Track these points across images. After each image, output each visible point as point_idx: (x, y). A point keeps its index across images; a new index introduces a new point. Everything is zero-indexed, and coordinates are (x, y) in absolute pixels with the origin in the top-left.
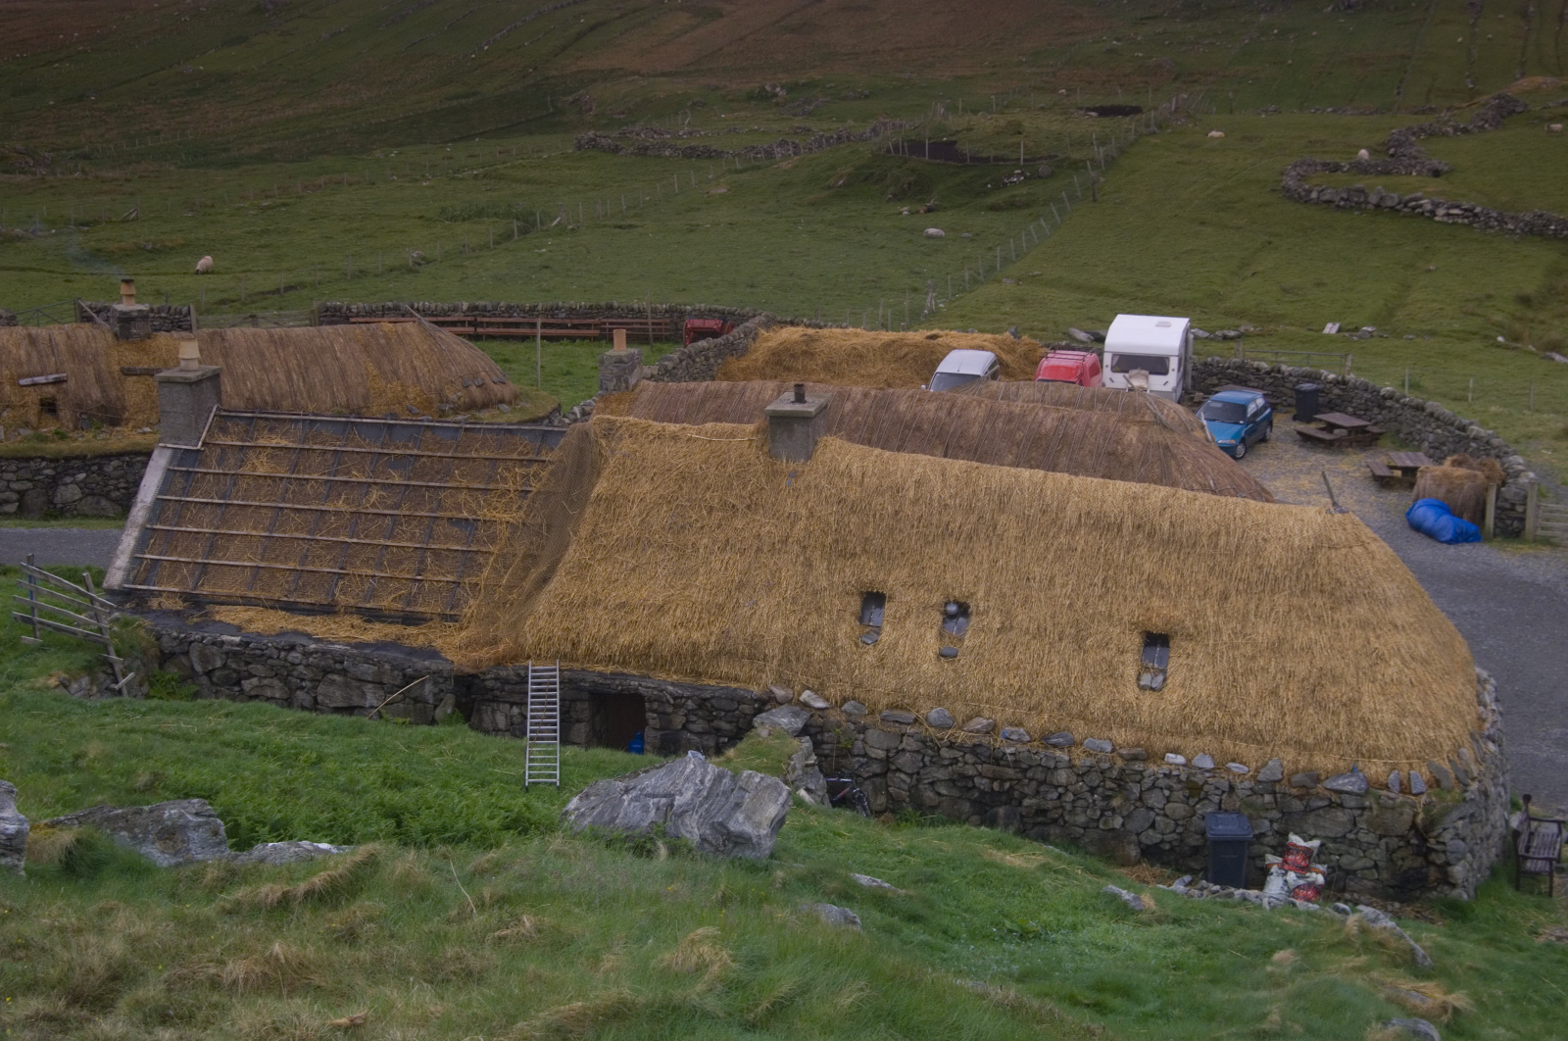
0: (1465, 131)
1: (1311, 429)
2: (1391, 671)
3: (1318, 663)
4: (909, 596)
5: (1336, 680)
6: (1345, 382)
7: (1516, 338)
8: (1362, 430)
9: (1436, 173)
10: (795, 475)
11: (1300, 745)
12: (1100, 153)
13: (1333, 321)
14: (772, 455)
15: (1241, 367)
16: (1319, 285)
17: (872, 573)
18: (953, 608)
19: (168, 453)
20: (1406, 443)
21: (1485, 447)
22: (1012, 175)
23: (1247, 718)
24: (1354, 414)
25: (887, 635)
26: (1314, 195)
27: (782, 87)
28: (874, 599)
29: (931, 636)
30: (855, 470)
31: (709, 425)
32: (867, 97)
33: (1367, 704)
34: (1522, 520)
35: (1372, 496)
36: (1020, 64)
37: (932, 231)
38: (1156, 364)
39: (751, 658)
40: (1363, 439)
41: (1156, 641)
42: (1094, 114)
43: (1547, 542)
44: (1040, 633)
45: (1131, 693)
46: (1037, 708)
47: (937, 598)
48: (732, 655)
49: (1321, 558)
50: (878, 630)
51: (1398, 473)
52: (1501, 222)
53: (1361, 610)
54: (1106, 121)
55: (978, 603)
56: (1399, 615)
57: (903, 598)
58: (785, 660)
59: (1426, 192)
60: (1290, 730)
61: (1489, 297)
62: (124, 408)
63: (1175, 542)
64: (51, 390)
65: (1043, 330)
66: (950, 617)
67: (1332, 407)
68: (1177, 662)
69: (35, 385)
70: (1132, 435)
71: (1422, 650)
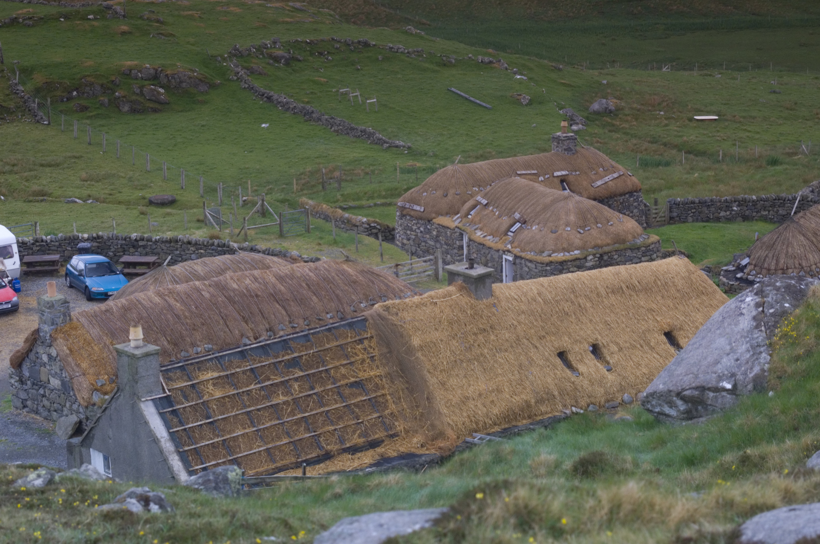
4: (577, 348)
10: (495, 305)
14: (478, 299)
17: (556, 343)
18: (591, 349)
19: (150, 404)
25: (581, 369)
28: (564, 355)
29: (597, 364)
30: (514, 296)
39: (549, 399)
41: (670, 336)
47: (586, 345)
48: (541, 401)
50: (577, 368)
57: (574, 351)
58: (560, 395)
66: (594, 353)
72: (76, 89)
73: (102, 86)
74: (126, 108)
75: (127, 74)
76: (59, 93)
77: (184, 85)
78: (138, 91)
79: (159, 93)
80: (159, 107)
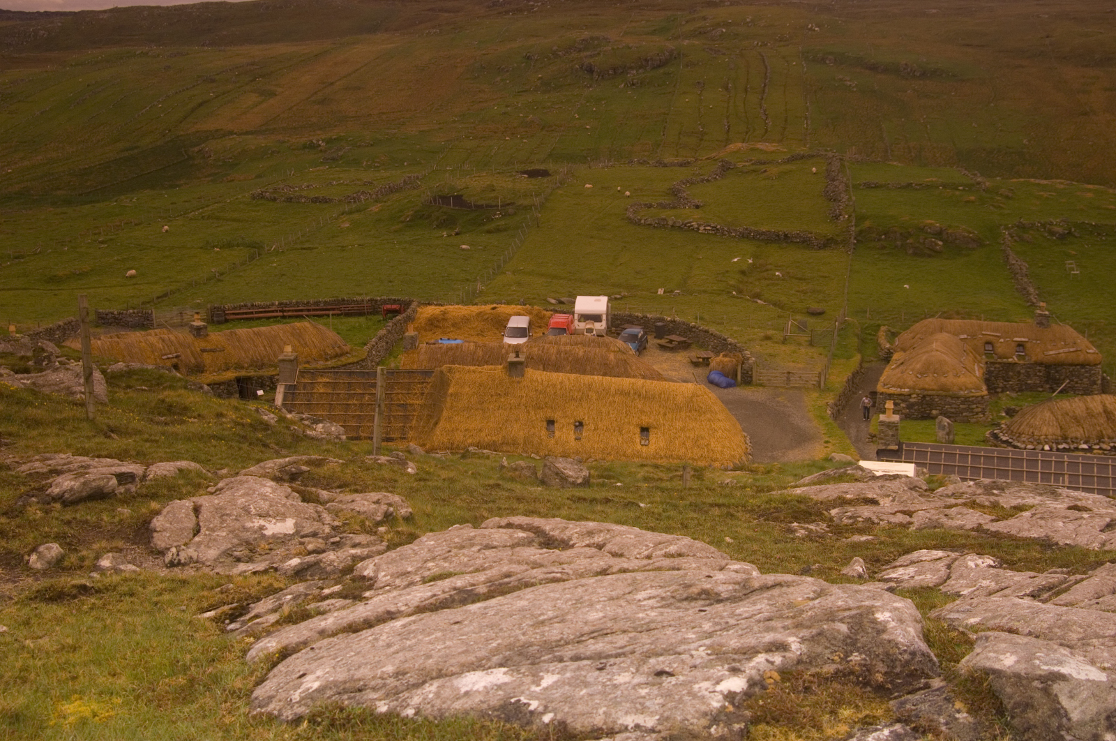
0: (708, 181)
1: (663, 342)
2: (719, 434)
3: (696, 433)
4: (563, 421)
5: (702, 438)
6: (675, 321)
7: (740, 292)
8: (685, 342)
9: (697, 207)
10: (519, 382)
11: (694, 459)
12: (537, 200)
13: (661, 288)
14: (510, 376)
15: (630, 316)
16: (651, 269)
17: (550, 414)
18: (577, 424)
19: (283, 386)
20: (703, 346)
21: (734, 348)
22: (495, 215)
23: (676, 452)
24: (679, 335)
25: (557, 434)
26: (643, 221)
27: (323, 141)
28: (551, 422)
29: (572, 433)
30: (540, 380)
31: (486, 367)
32: (372, 145)
33: (713, 445)
34: (751, 377)
35: (692, 370)
36: (454, 122)
37: (464, 247)
38: (597, 318)
39: (513, 444)
40: (685, 346)
41: (645, 430)
42: (526, 176)
43: (761, 385)
44: (607, 430)
45: (639, 447)
46: (609, 454)
47: (572, 421)
48: (507, 444)
49: (694, 400)
50: (554, 432)
51: (701, 360)
52: (729, 232)
53: (708, 416)
54: (533, 181)
55: (586, 421)
56: (720, 416)
57: (560, 422)
58: (525, 442)
59: (693, 217)
60: (690, 455)
61: (727, 272)
62: (204, 366)
63: (648, 397)
64: (175, 360)
65: (534, 299)
66: (576, 426)
67: (670, 332)
68: (652, 436)
69: (168, 358)
70: (612, 356)
71: (728, 427)
72: (885, 234)
73: (901, 234)
74: (911, 251)
75: (922, 229)
76: (874, 235)
77: (957, 241)
78: (921, 241)
79: (937, 245)
80: (934, 253)
